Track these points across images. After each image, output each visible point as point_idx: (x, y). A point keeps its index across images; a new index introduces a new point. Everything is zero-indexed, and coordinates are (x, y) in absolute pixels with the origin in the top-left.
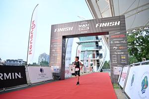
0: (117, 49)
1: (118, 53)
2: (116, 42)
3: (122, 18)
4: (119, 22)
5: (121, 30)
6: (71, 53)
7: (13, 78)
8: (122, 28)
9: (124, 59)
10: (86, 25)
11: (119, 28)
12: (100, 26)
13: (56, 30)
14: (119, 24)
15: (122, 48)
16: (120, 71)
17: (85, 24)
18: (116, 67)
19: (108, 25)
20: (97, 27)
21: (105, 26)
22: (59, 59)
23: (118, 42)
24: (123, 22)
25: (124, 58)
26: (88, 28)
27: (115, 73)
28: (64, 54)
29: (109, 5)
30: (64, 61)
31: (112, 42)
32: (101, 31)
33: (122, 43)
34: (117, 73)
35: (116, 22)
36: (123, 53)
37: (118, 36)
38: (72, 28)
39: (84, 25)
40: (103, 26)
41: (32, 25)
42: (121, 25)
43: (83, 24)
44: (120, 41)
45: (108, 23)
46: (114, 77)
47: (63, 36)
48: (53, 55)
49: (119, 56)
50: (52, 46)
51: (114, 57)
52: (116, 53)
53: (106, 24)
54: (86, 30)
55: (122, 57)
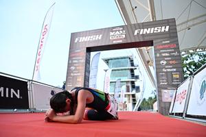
1: (168, 70)
2: (164, 55)
3: (171, 23)
4: (168, 27)
5: (170, 38)
7: (7, 96)
8: (172, 35)
9: (177, 79)
10: (121, 32)
11: (168, 35)
12: (141, 33)
13: (77, 40)
14: (167, 30)
15: (174, 62)
16: (172, 96)
17: (119, 31)
18: (166, 91)
21: (148, 32)
22: (81, 80)
23: (167, 54)
24: (174, 27)
25: (178, 76)
26: (124, 36)
27: (164, 100)
28: (87, 74)
29: (150, 13)
30: (87, 84)
31: (158, 55)
32: (142, 40)
33: (173, 56)
34: (167, 99)
35: (163, 27)
36: (175, 70)
38: (101, 36)
40: (144, 33)
41: (43, 31)
42: (171, 31)
43: (116, 31)
44: (170, 52)
45: (153, 29)
46: (163, 105)
47: (87, 48)
48: (72, 74)
49: (169, 74)
50: (70, 62)
51: (162, 75)
52: (164, 70)
53: (149, 29)
54: (121, 39)
55: (174, 76)
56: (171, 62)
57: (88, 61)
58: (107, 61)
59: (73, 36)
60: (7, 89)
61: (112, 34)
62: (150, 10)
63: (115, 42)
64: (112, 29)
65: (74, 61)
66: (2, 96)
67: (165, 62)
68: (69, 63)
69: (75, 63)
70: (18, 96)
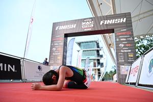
0: (124, 47)
1: (125, 51)
2: (122, 39)
3: (128, 16)
4: (125, 19)
5: (127, 27)
6: (71, 57)
7: (5, 70)
8: (128, 25)
9: (132, 58)
11: (125, 25)
12: (105, 23)
13: (57, 28)
14: (125, 21)
15: (129, 45)
16: (127, 70)
17: (89, 21)
18: (123, 66)
19: (113, 22)
20: (101, 24)
21: (111, 23)
22: (60, 58)
23: (124, 39)
24: (129, 19)
25: (132, 56)
26: (92, 25)
27: (122, 73)
28: (65, 53)
29: (112, 9)
30: (65, 61)
31: (118, 40)
33: (129, 40)
34: (124, 72)
35: (122, 19)
37: (124, 33)
38: (75, 25)
39: (88, 23)
40: (108, 23)
42: (128, 22)
43: (86, 22)
44: (126, 38)
45: (114, 20)
46: (121, 77)
47: (65, 34)
48: (54, 54)
49: (126, 54)
50: (52, 44)
51: (121, 55)
52: (122, 51)
53: (111, 20)
54: (90, 28)
55: (129, 55)
56: (127, 45)
57: (65, 44)
58: (79, 44)
59: (55, 25)
60: (5, 65)
61: (83, 23)
62: (111, 6)
63: (85, 30)
64: (83, 20)
65: (55, 44)
66: (2, 70)
67: (123, 45)
68: (51, 46)
69: (56, 46)
70: (14, 70)
